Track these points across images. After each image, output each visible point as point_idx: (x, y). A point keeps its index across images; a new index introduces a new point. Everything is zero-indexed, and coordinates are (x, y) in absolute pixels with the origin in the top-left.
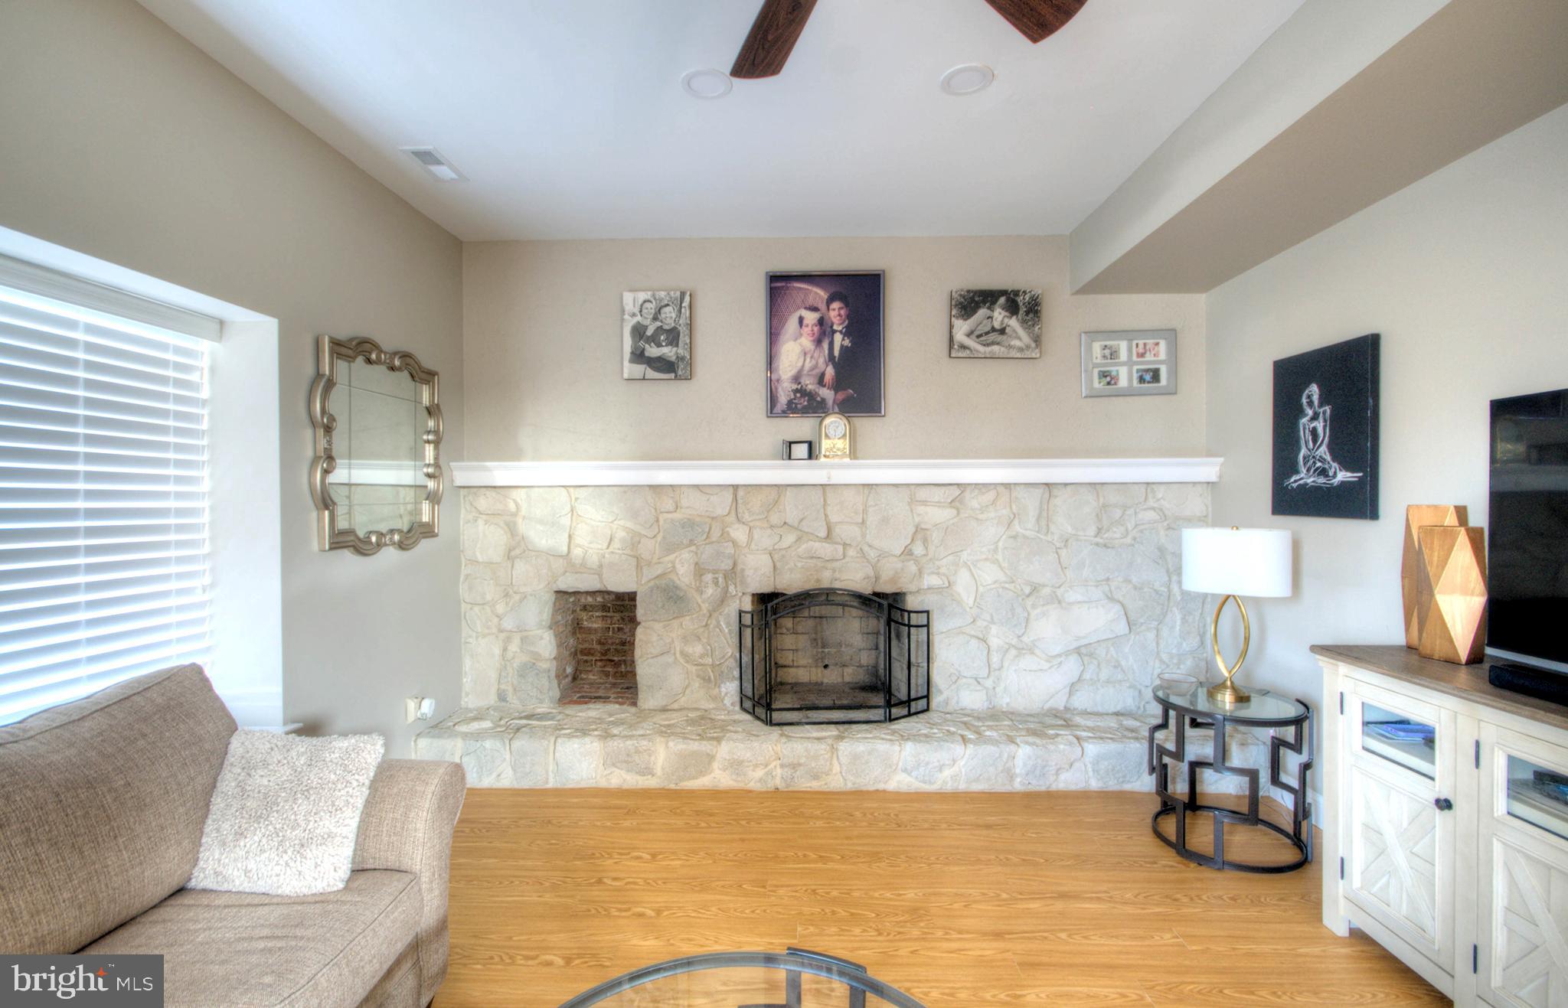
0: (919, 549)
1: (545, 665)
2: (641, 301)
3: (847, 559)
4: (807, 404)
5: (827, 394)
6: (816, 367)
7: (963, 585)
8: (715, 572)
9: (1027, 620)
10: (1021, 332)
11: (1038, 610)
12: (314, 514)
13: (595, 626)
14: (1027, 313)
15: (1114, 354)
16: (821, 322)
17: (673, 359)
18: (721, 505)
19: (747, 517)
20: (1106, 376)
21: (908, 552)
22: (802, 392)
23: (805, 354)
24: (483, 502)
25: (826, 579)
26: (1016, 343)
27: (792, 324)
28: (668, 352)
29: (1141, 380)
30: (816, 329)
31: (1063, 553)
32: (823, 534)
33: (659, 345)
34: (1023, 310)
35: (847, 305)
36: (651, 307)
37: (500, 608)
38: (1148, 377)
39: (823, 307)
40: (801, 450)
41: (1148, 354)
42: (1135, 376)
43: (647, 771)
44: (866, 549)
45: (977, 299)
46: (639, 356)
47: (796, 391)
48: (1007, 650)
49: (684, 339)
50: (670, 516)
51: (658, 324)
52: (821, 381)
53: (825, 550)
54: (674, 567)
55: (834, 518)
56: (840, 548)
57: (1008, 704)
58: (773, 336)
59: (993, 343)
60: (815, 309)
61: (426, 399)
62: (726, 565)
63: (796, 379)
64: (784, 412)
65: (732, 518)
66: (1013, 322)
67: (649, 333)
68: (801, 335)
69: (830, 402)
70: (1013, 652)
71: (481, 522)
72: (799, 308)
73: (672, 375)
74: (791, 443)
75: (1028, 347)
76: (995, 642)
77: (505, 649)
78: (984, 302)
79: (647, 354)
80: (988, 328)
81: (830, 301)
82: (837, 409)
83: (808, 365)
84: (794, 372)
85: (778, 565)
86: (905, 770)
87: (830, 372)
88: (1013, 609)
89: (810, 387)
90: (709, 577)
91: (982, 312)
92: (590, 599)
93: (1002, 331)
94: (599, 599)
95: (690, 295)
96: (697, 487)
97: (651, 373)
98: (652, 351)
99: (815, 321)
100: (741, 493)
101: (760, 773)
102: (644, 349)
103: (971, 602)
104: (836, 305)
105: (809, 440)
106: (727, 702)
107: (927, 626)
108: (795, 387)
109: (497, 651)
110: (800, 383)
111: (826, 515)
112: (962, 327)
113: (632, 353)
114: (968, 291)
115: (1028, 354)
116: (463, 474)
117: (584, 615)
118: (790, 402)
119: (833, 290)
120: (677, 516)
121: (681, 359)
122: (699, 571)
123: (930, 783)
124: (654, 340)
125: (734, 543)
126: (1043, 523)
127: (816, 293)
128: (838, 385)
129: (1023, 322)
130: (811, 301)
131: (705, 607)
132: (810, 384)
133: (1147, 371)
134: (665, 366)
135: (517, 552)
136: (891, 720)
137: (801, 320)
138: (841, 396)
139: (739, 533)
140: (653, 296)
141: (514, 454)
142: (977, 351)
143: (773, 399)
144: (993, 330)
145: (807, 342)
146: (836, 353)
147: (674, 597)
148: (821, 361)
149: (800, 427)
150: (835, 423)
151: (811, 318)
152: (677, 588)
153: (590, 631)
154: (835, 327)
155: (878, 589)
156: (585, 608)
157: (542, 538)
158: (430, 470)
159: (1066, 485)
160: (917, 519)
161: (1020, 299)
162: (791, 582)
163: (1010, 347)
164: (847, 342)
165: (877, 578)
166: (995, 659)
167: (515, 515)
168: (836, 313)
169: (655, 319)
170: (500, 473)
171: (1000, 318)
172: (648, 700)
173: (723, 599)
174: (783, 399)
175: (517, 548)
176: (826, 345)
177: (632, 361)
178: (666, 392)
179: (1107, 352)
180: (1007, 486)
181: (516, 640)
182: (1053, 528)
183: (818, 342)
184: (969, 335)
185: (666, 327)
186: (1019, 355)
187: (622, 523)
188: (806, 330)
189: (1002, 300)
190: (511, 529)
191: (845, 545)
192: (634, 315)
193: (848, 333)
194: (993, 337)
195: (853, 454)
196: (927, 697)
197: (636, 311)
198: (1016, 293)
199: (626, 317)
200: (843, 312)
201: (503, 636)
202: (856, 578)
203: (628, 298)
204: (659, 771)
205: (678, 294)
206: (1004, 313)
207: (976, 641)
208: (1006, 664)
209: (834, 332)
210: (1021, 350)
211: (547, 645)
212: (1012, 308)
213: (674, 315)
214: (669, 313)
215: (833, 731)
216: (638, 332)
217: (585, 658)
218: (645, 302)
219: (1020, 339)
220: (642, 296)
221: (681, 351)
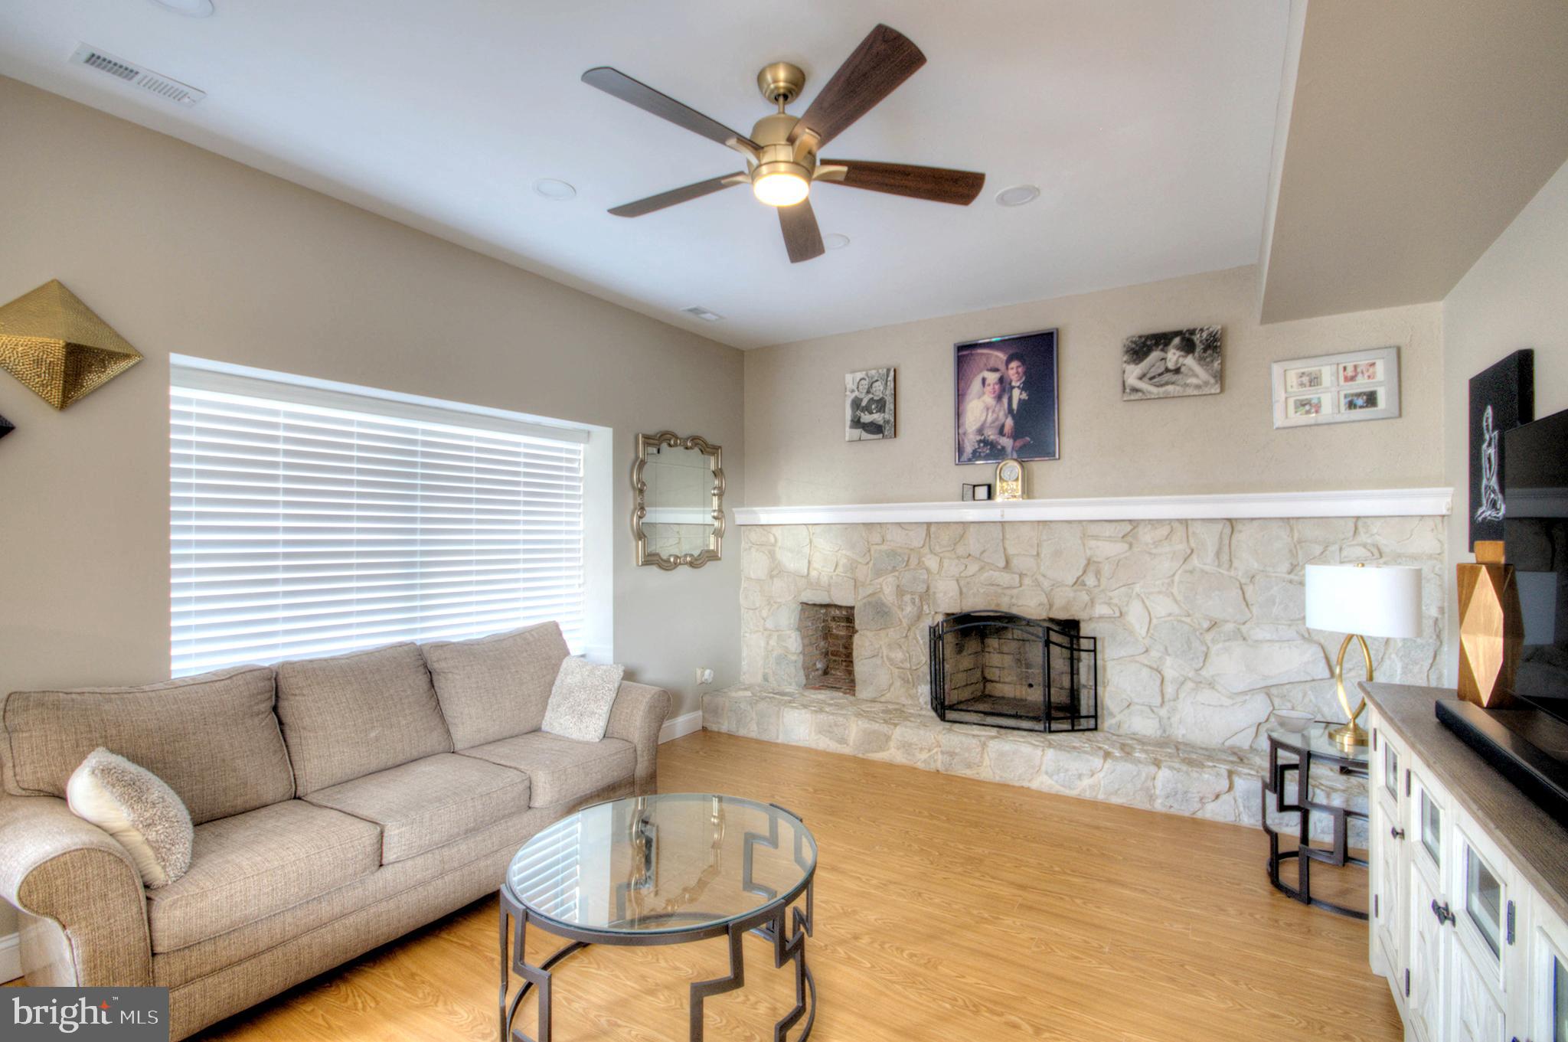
0: (1090, 580)
1: (794, 658)
2: (858, 380)
3: (1023, 588)
4: (990, 450)
5: (1006, 442)
6: (997, 419)
7: (1135, 616)
8: (912, 593)
9: (1206, 655)
10: (1198, 369)
11: (1220, 645)
12: (634, 543)
13: (841, 633)
14: (1205, 350)
15: (1314, 381)
16: (1001, 380)
17: (881, 423)
18: (917, 539)
19: (937, 549)
20: (1304, 405)
21: (1079, 582)
22: (985, 442)
23: (988, 409)
24: (754, 536)
25: (1006, 604)
26: (1193, 381)
27: (976, 385)
28: (877, 417)
29: (1351, 405)
30: (997, 387)
31: (1249, 590)
32: (1002, 564)
33: (871, 413)
34: (1199, 348)
35: (1023, 363)
36: (865, 384)
37: (765, 613)
38: (1360, 402)
39: (1002, 367)
40: (982, 492)
41: (1360, 377)
42: (1343, 401)
43: (842, 741)
44: (1041, 579)
45: (1149, 343)
46: (857, 423)
47: (980, 441)
48: (1183, 683)
49: (890, 406)
50: (878, 547)
51: (871, 396)
52: (1001, 432)
53: (1005, 579)
54: (881, 588)
55: (1011, 551)
56: (1017, 577)
57: (1183, 735)
58: (960, 396)
59: (1167, 383)
60: (996, 370)
61: (713, 467)
62: (922, 588)
63: (980, 431)
64: (970, 460)
65: (926, 550)
66: (1190, 361)
67: (864, 404)
68: (984, 393)
69: (1009, 449)
70: (1190, 685)
71: (753, 550)
72: (981, 371)
73: (881, 435)
74: (974, 486)
75: (1206, 383)
76: (1169, 673)
77: (768, 643)
78: (1157, 344)
79: (862, 420)
80: (1162, 369)
81: (1008, 362)
82: (1015, 456)
83: (990, 419)
84: (978, 425)
85: (964, 590)
86: (1047, 773)
87: (1009, 423)
88: (1189, 642)
89: (992, 437)
90: (907, 598)
91: (1155, 355)
92: (838, 612)
93: (1177, 371)
94: (844, 613)
95: (895, 370)
96: (899, 524)
97: (865, 435)
98: (866, 418)
99: (996, 380)
100: (933, 529)
101: (924, 756)
102: (860, 417)
103: (1143, 632)
104: (1014, 364)
105: (988, 482)
106: (922, 700)
107: (1095, 651)
108: (979, 438)
109: (763, 644)
110: (983, 435)
111: (1005, 549)
112: (1133, 372)
113: (852, 421)
114: (1140, 337)
115: (1206, 391)
116: (741, 516)
117: (833, 625)
118: (974, 452)
119: (1011, 352)
120: (884, 547)
121: (887, 422)
122: (900, 591)
123: (1070, 788)
124: (867, 409)
125: (928, 570)
126: (1225, 557)
127: (997, 356)
128: (1016, 435)
129: (1201, 360)
130: (992, 363)
131: (905, 622)
132: (991, 435)
133: (1359, 395)
134: (875, 429)
135: (774, 573)
136: (1050, 731)
137: (984, 380)
138: (1019, 443)
139: (932, 562)
140: (867, 375)
141: (773, 501)
142: (1150, 393)
143: (960, 450)
144: (1167, 370)
145: (989, 399)
146: (1015, 406)
147: (881, 612)
148: (1002, 414)
149: (982, 471)
150: (1012, 468)
151: (992, 378)
152: (883, 604)
153: (837, 637)
154: (1013, 384)
155: (1052, 616)
156: (834, 619)
157: (793, 563)
158: (716, 514)
159: (1253, 519)
160: (1089, 553)
161: (1196, 338)
162: (976, 602)
163: (1186, 385)
164: (1024, 396)
165: (1051, 606)
166: (1170, 690)
167: (774, 545)
168: (1015, 372)
169: (868, 392)
170: (766, 515)
171: (1175, 358)
172: (864, 692)
173: (919, 617)
174: (969, 449)
175: (776, 571)
176: (1005, 400)
177: (852, 427)
178: (878, 448)
179: (1305, 380)
180: (1185, 522)
181: (775, 637)
182: (1236, 563)
183: (999, 398)
184: (1141, 378)
185: (876, 398)
186: (1196, 392)
187: (844, 552)
188: (988, 389)
189: (1177, 341)
190: (772, 555)
191: (1021, 575)
192: (853, 391)
193: (1025, 387)
194: (1167, 377)
195: (1028, 492)
196: (1095, 717)
197: (855, 388)
198: (1192, 332)
199: (848, 393)
200: (1020, 370)
201: (766, 633)
202: (1030, 604)
203: (849, 378)
204: (851, 744)
205: (885, 370)
206: (1178, 353)
207: (1149, 670)
208: (1182, 695)
209: (1013, 388)
210: (1198, 387)
211: (794, 643)
212: (1188, 346)
213: (882, 388)
214: (879, 387)
215: (993, 732)
216: (856, 404)
217: (834, 658)
218: (861, 380)
219: (1196, 376)
220: (859, 375)
221: (887, 416)
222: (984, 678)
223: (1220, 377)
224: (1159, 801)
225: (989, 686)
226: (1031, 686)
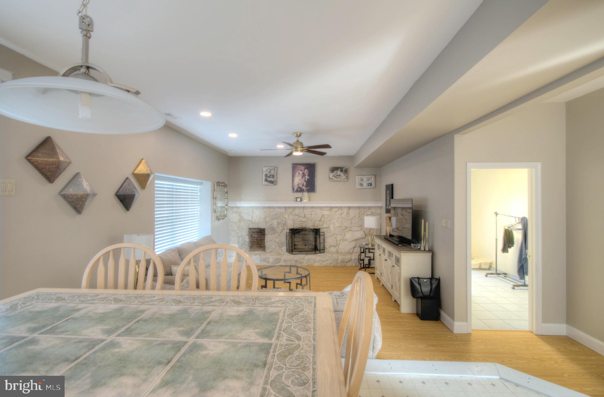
0: (323, 220)
1: (247, 243)
2: (267, 169)
3: (308, 222)
4: (300, 190)
5: (304, 188)
6: (302, 182)
7: (332, 227)
8: (282, 224)
9: (345, 234)
10: (343, 176)
11: (347, 232)
12: (214, 213)
13: (255, 236)
14: (345, 172)
15: (362, 180)
16: (303, 173)
17: (273, 181)
18: (283, 210)
19: (288, 213)
20: (361, 185)
21: (320, 220)
22: (299, 188)
23: (300, 180)
24: (235, 210)
25: (304, 225)
26: (342, 178)
27: (297, 174)
28: (272, 179)
29: (368, 185)
30: (302, 175)
31: (352, 220)
32: (303, 216)
33: (270, 178)
34: (344, 171)
35: (308, 170)
36: (269, 170)
37: (238, 231)
38: (369, 185)
39: (303, 171)
40: (299, 200)
41: (369, 180)
42: (367, 184)
43: (268, 262)
44: (312, 220)
45: (334, 169)
46: (266, 180)
47: (298, 187)
48: (340, 241)
49: (275, 177)
50: (272, 213)
51: (270, 174)
52: (303, 185)
53: (304, 220)
54: (273, 223)
55: (306, 213)
56: (307, 219)
57: (341, 251)
58: (293, 176)
59: (338, 178)
60: (302, 171)
61: (226, 191)
62: (284, 223)
63: (298, 185)
64: (295, 192)
65: (285, 213)
66: (342, 174)
67: (268, 176)
68: (299, 176)
69: (305, 190)
70: (342, 241)
71: (234, 214)
72: (298, 171)
73: (273, 184)
74: (297, 198)
75: (345, 179)
76: (338, 239)
77: (238, 240)
78: (336, 170)
79: (268, 180)
80: (337, 175)
81: (305, 169)
82: (306, 191)
83: (300, 182)
84: (297, 183)
85: (294, 223)
86: (317, 262)
87: (305, 183)
88: (342, 232)
89: (301, 187)
90: (280, 225)
91: (336, 172)
92: (254, 230)
93: (340, 176)
94: (256, 230)
95: (277, 168)
96: (278, 207)
97: (269, 184)
98: (269, 179)
99: (302, 173)
100: (286, 208)
101: (290, 263)
102: (267, 179)
103: (333, 230)
104: (306, 170)
105: (301, 197)
106: (284, 251)
107: (324, 235)
108: (298, 186)
109: (237, 240)
110: (299, 186)
111: (304, 213)
112: (331, 175)
113: (265, 180)
114: (333, 168)
115: (345, 180)
116: (230, 205)
117: (253, 234)
118: (297, 190)
119: (306, 167)
120: (274, 213)
121: (275, 181)
122: (278, 223)
123: (322, 265)
124: (269, 177)
125: (286, 219)
126: (348, 214)
127: (302, 168)
128: (306, 186)
129: (344, 174)
130: (301, 169)
131: (279, 232)
132: (301, 186)
133: (369, 183)
134: (272, 182)
135: (241, 220)
136: (316, 254)
137: (299, 173)
138: (307, 188)
139: (286, 217)
140: (269, 168)
141: (240, 200)
142: (334, 180)
143: (293, 189)
144: (338, 175)
145: (300, 177)
146: (306, 180)
147: (273, 229)
148: (303, 181)
149: (299, 195)
150: (306, 194)
151: (301, 172)
152: (274, 227)
153: (254, 237)
154: (306, 174)
155: (315, 228)
156: (253, 232)
157: (246, 217)
158: (226, 204)
159: (353, 207)
160: (322, 214)
161: (343, 169)
162: (297, 226)
163: (341, 179)
164: (308, 178)
165: (314, 226)
166: (338, 243)
167: (241, 212)
168: (306, 172)
169: (269, 173)
170: (239, 204)
171: (339, 173)
172: (267, 250)
173: (283, 229)
174: (295, 189)
175: (241, 219)
176: (304, 178)
177: (265, 181)
178: (272, 187)
179: (361, 180)
180: (341, 207)
181: (241, 238)
182: (350, 215)
183: (303, 177)
184: (333, 176)
185: (272, 174)
186: (343, 180)
187: (263, 214)
188: (300, 175)
189: (340, 169)
190: (240, 215)
191: (308, 219)
192: (265, 172)
193: (309, 175)
194: (337, 177)
195: (309, 200)
196: (324, 249)
197: (266, 171)
198: (342, 168)
199: (264, 172)
200: (307, 171)
201: (238, 237)
202: (310, 225)
203: (264, 168)
204: (271, 262)
205: (274, 168)
206: (340, 172)
207: (334, 238)
208: (340, 243)
209: (306, 175)
210: (343, 179)
211: (247, 239)
212: (342, 171)
213: (273, 172)
214: (272, 171)
215: (304, 255)
216: (266, 175)
217: (253, 243)
218: (268, 169)
219: (343, 177)
220: (267, 168)
221: (275, 179)
222: (294, 244)
223: (347, 178)
224: (339, 264)
225: (296, 246)
226: (305, 245)
